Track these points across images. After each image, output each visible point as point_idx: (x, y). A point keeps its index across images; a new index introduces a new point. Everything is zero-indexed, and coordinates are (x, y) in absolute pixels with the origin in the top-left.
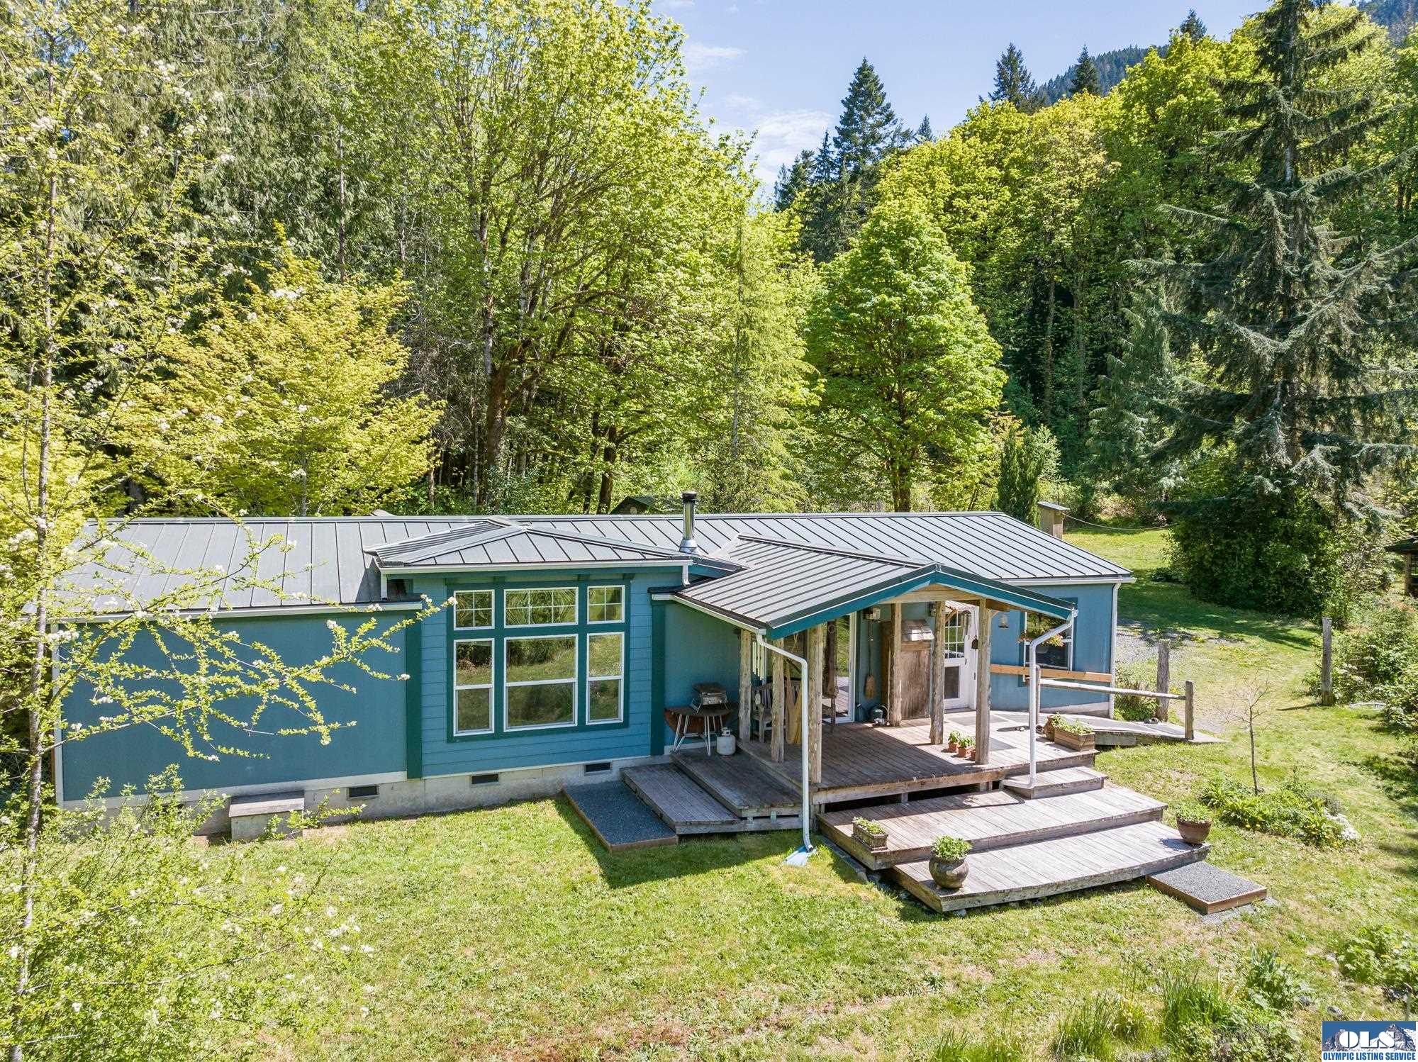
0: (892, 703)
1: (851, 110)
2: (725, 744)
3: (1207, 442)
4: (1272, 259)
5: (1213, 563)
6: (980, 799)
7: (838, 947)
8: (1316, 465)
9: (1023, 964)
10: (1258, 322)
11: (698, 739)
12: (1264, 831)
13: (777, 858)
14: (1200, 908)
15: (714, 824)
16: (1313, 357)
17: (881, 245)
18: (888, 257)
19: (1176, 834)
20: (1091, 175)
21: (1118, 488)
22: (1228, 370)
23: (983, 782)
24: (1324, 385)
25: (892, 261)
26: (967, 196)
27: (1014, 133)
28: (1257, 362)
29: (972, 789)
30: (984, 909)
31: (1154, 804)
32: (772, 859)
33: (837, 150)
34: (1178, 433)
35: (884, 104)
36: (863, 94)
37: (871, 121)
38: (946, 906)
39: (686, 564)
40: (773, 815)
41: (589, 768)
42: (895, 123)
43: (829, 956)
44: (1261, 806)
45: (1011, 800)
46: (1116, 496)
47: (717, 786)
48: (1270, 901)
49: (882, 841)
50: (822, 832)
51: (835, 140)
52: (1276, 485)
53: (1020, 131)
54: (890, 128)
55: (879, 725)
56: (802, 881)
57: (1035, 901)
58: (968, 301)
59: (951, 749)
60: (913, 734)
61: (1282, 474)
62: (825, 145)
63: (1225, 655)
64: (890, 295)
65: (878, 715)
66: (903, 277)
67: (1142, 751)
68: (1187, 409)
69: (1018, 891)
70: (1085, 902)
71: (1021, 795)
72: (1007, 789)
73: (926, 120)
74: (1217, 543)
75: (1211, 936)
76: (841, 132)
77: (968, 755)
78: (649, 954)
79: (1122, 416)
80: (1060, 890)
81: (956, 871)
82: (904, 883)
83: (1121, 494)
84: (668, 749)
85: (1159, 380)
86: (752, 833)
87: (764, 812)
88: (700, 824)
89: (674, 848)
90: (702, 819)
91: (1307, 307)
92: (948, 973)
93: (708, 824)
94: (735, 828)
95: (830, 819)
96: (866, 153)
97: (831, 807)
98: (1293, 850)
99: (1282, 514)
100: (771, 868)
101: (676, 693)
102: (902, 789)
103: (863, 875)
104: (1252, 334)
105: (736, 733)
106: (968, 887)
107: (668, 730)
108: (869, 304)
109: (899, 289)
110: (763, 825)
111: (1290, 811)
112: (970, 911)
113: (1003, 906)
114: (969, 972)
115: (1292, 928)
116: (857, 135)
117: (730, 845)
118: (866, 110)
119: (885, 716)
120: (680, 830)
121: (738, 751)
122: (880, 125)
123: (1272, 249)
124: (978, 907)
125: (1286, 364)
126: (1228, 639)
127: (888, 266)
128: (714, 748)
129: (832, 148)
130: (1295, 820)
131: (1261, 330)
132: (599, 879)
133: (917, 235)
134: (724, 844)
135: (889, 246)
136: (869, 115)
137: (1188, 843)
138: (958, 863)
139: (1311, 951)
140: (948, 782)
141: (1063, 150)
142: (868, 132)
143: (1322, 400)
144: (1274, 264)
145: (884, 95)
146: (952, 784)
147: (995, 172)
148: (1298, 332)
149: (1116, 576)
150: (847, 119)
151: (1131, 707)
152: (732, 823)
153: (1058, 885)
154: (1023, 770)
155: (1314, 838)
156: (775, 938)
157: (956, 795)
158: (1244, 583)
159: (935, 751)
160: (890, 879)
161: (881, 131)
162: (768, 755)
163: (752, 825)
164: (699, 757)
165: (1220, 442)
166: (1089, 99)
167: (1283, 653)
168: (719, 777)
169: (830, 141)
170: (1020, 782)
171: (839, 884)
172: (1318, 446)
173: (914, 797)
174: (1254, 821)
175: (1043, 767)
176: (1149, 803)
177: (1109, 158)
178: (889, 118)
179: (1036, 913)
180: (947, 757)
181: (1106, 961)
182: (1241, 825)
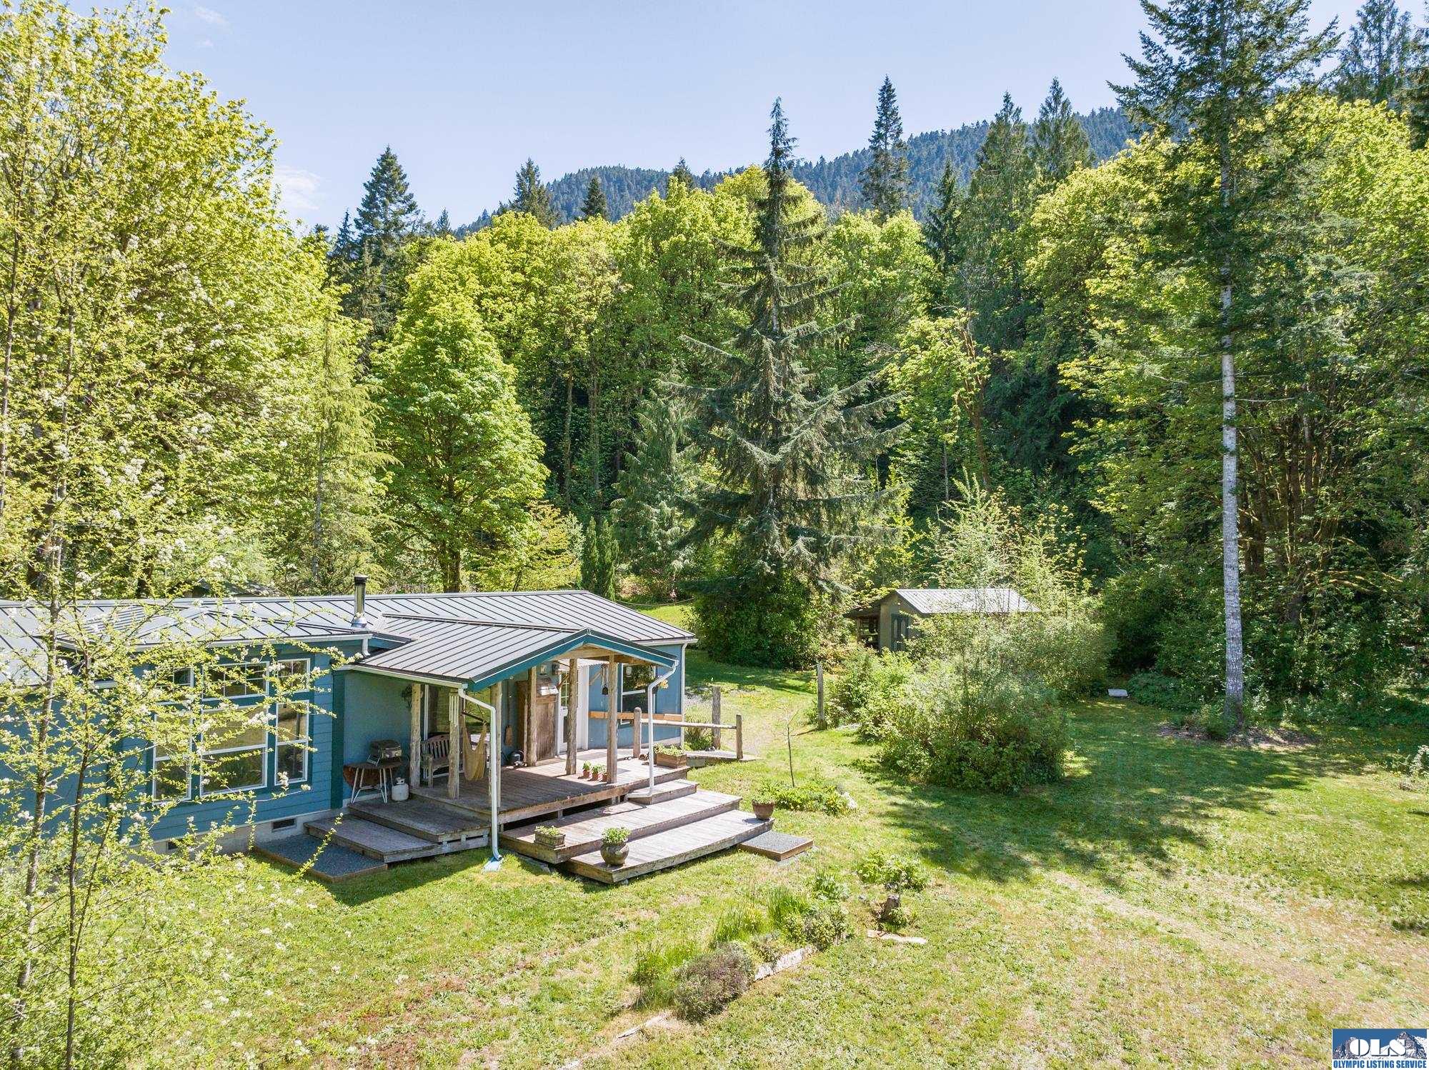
0: (529, 747)
1: (373, 195)
2: (400, 791)
3: (719, 533)
4: (767, 391)
5: (726, 630)
6: (614, 809)
7: (549, 915)
8: (800, 552)
9: (675, 905)
10: (755, 437)
11: (373, 790)
12: (802, 809)
13: (477, 868)
14: (776, 857)
15: (417, 850)
16: (795, 467)
17: (436, 343)
18: (443, 354)
19: (754, 816)
20: (606, 291)
21: (635, 570)
22: (733, 474)
23: (613, 797)
24: (801, 490)
25: (448, 361)
26: (494, 297)
27: (536, 244)
28: (757, 468)
29: (606, 803)
30: (641, 877)
31: (734, 798)
32: (472, 869)
33: (358, 232)
34: (698, 525)
35: (407, 193)
36: (385, 180)
37: (393, 208)
38: (616, 878)
39: (366, 638)
40: (463, 838)
41: (277, 825)
42: (417, 213)
43: (544, 922)
44: (798, 793)
45: (637, 807)
46: (633, 576)
47: (408, 822)
48: (815, 849)
49: (561, 840)
50: (507, 846)
51: (356, 221)
52: (773, 568)
53: (543, 242)
54: (411, 217)
55: (519, 766)
56: (502, 879)
57: (671, 869)
58: (513, 400)
59: (586, 775)
60: (552, 769)
61: (776, 560)
62: (345, 225)
63: (746, 701)
64: (446, 393)
65: (516, 759)
66: (458, 375)
67: (709, 769)
68: (704, 504)
69: (662, 861)
70: (703, 865)
71: (643, 802)
72: (629, 800)
73: (445, 213)
74: (729, 613)
75: (785, 873)
76: (362, 214)
77: (601, 778)
78: (407, 942)
79: (639, 507)
80: (687, 859)
81: (621, 851)
82: (578, 871)
83: (637, 574)
84: (345, 802)
85: (669, 477)
86: (447, 854)
87: (456, 836)
88: (404, 852)
89: (387, 874)
90: (404, 848)
91: (789, 430)
92: (630, 918)
93: (410, 852)
94: (433, 852)
95: (511, 834)
96: (386, 237)
97: (509, 826)
98: (820, 819)
99: (775, 590)
100: (475, 875)
101: (353, 752)
102: (558, 806)
103: (547, 869)
104: (755, 448)
105: (408, 782)
106: (628, 863)
107: (346, 785)
108: (426, 399)
109: (456, 386)
110: (456, 847)
111: (816, 794)
112: (631, 880)
113: (651, 874)
114: (644, 915)
115: (830, 862)
116: (379, 218)
117: (434, 865)
118: (388, 196)
119: (522, 759)
120: (388, 859)
121: (411, 796)
122: (403, 213)
123: (766, 384)
124: (636, 876)
125: (777, 472)
126: (746, 690)
127: (444, 364)
128: (390, 797)
129: (353, 228)
130: (820, 799)
131: (758, 445)
132: (335, 903)
133: (469, 337)
134: (426, 865)
135: (444, 346)
136: (392, 201)
137: (761, 819)
138: (622, 845)
139: (843, 873)
140: (590, 799)
141: (581, 267)
142: (390, 217)
143: (801, 501)
144: (768, 395)
145: (407, 186)
146: (593, 800)
147: (519, 277)
148: (785, 448)
149: (684, 638)
150: (369, 202)
151: (695, 738)
152: (431, 848)
153: (686, 854)
154: (644, 784)
155: (832, 810)
156: (499, 918)
157: (597, 807)
158: (749, 647)
159: (572, 778)
160: (567, 869)
161: (403, 219)
162: (446, 795)
163: (447, 848)
164: (379, 804)
165: (728, 532)
166: (601, 222)
167: (785, 697)
168: (405, 816)
169: (351, 221)
170: (641, 793)
171: (533, 877)
172: (801, 538)
173: (567, 812)
174: (795, 804)
175: (659, 780)
176: (729, 799)
177: (623, 280)
178: (412, 207)
179: (674, 875)
180: (584, 781)
181: (727, 895)
182: (788, 807)
